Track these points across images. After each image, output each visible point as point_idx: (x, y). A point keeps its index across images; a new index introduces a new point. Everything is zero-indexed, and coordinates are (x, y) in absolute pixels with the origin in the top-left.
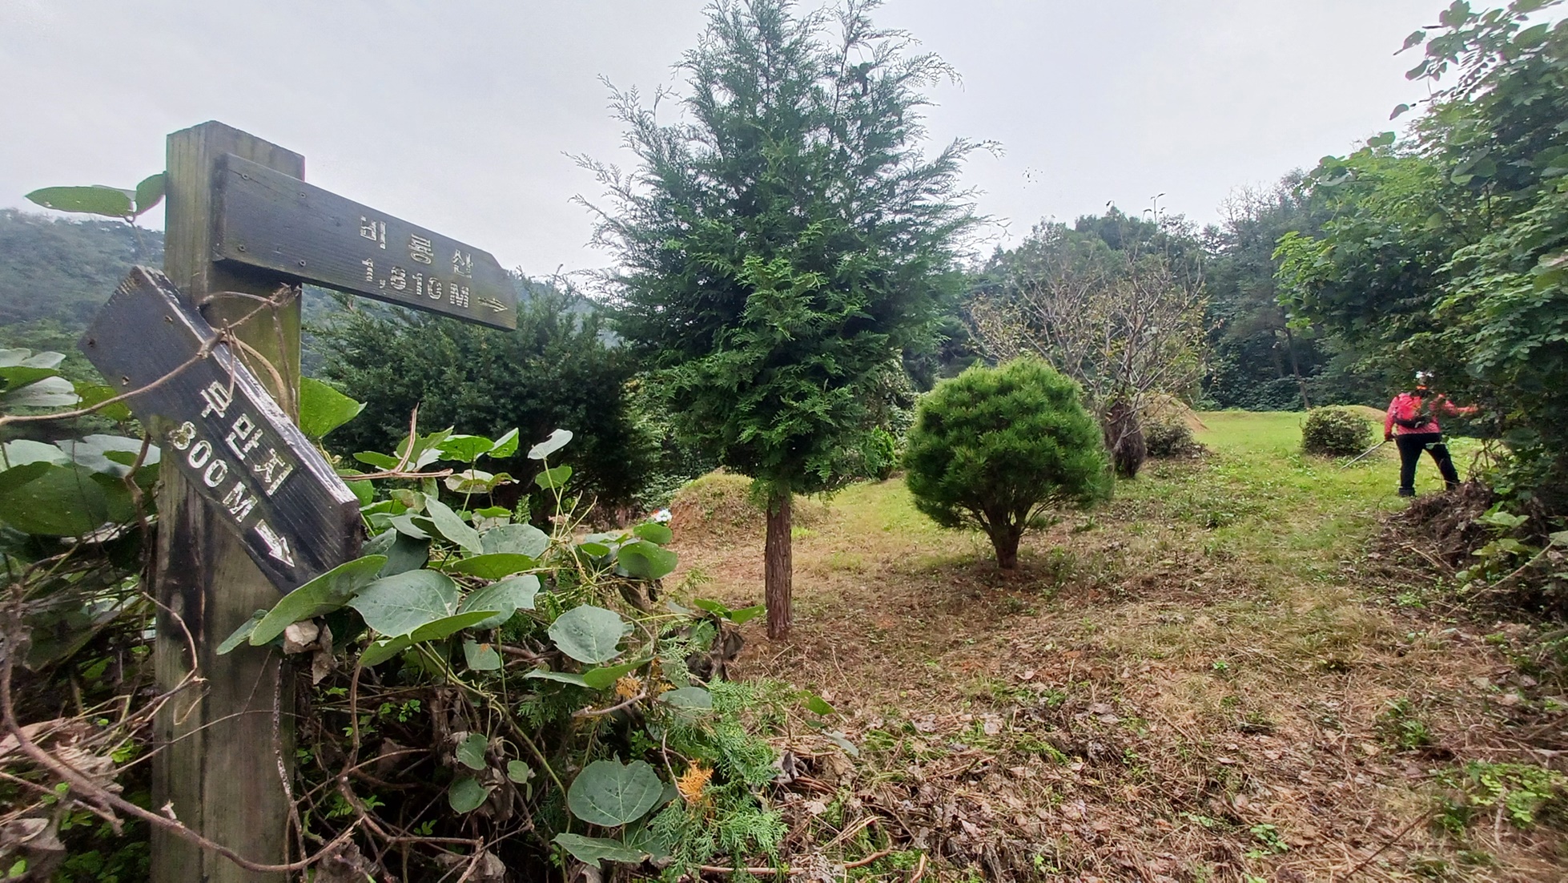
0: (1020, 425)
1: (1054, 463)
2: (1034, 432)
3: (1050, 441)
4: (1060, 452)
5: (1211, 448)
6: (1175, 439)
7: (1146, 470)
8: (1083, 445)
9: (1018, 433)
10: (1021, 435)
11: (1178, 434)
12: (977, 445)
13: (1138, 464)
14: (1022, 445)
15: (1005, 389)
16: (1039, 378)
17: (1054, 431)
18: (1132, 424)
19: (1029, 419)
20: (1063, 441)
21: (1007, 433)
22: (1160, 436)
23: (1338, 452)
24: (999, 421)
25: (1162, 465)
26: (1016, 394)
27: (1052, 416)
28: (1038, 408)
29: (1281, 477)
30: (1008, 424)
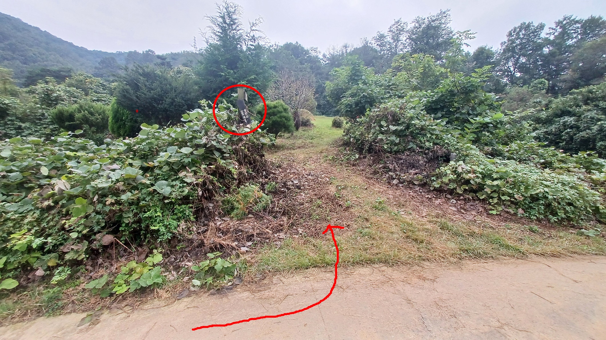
0: (278, 115)
1: (284, 124)
2: (281, 117)
3: (284, 119)
4: (286, 121)
5: (314, 125)
6: (307, 122)
7: (301, 129)
8: (289, 120)
9: (278, 117)
10: (279, 117)
11: (308, 121)
12: (269, 119)
13: (299, 127)
14: (279, 120)
15: (275, 107)
16: (282, 106)
17: (284, 117)
18: (298, 117)
19: (280, 114)
20: (286, 119)
21: (276, 117)
22: (304, 121)
23: (337, 127)
24: (274, 114)
25: (304, 128)
26: (277, 108)
27: (284, 114)
28: (281, 112)
29: (326, 131)
30: (276, 115)
